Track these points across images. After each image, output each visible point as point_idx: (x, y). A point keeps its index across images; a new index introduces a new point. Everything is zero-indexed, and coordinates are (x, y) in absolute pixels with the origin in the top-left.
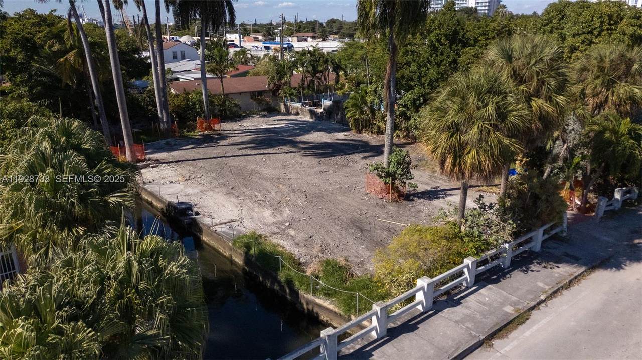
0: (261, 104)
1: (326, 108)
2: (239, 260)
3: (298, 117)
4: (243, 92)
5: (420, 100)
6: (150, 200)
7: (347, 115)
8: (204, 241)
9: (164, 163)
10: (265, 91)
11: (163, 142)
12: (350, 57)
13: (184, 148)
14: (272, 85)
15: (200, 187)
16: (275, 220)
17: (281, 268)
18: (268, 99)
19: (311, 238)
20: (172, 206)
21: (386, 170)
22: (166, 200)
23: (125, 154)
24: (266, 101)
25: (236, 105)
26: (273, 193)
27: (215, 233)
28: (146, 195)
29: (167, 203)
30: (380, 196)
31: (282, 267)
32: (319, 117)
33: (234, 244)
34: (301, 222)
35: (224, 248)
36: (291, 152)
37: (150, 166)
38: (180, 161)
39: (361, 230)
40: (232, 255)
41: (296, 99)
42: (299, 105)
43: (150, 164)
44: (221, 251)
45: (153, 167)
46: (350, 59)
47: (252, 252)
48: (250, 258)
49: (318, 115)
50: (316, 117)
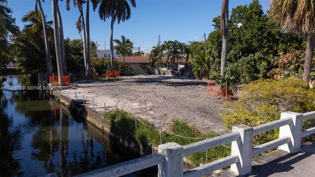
0: (144, 69)
1: (181, 69)
2: (107, 129)
3: (165, 75)
4: (135, 63)
5: (239, 54)
6: (63, 102)
7: (193, 69)
8: (88, 120)
9: (80, 87)
10: (147, 64)
11: (86, 80)
12: (195, 48)
13: (96, 83)
14: (151, 60)
15: (96, 95)
16: (140, 107)
17: (136, 127)
18: (149, 67)
19: (165, 115)
20: (73, 101)
21: (223, 77)
22: (71, 99)
23: (58, 81)
24: (147, 67)
25: (131, 69)
26: (143, 97)
27: (94, 112)
28: (63, 100)
29: (71, 100)
30: (218, 97)
31: (138, 126)
32: (176, 74)
33: (105, 117)
34: (159, 108)
35: (99, 122)
36: (158, 84)
37: (72, 88)
38: (90, 87)
39: (206, 113)
40: (104, 126)
41: (164, 66)
42: (165, 69)
43: (72, 87)
44: (97, 125)
45: (73, 89)
46: (194, 49)
47: (116, 120)
48: (115, 124)
49: (176, 73)
50: (175, 75)
